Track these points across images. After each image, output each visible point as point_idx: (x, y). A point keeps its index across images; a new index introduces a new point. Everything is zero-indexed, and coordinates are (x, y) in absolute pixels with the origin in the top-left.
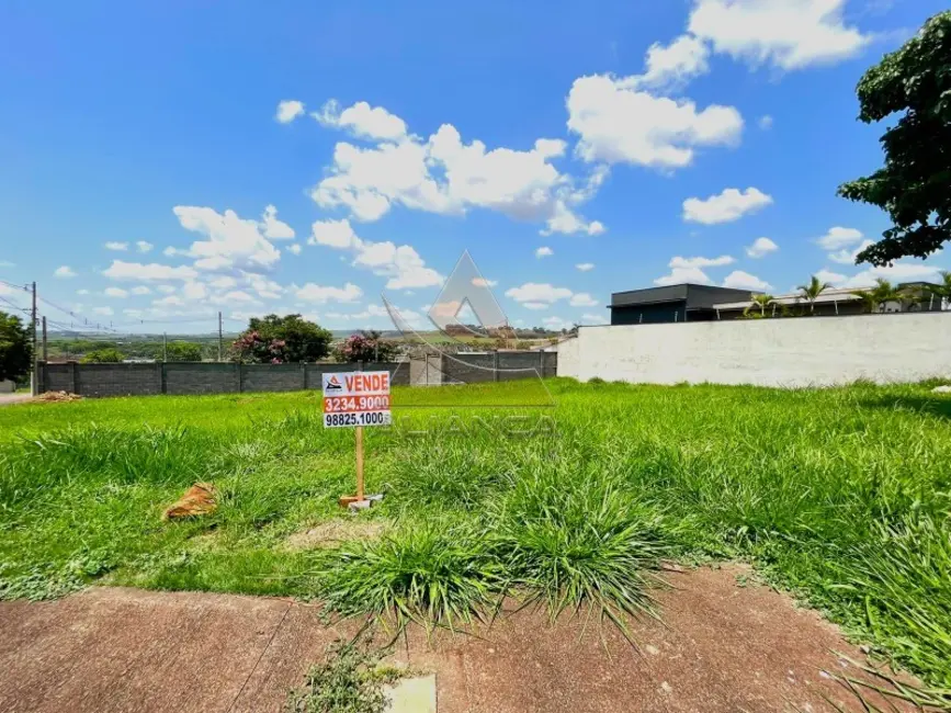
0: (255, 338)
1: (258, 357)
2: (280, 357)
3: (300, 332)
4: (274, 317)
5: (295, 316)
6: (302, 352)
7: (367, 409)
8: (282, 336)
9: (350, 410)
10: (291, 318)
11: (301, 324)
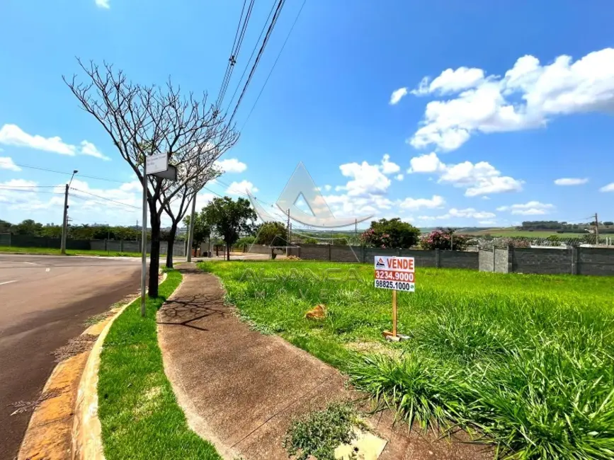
0: (373, 233)
1: (375, 243)
2: (386, 244)
3: (399, 229)
4: (384, 220)
5: (396, 219)
6: (400, 242)
7: (399, 280)
8: (388, 231)
9: (389, 279)
10: (394, 220)
11: (400, 224)
